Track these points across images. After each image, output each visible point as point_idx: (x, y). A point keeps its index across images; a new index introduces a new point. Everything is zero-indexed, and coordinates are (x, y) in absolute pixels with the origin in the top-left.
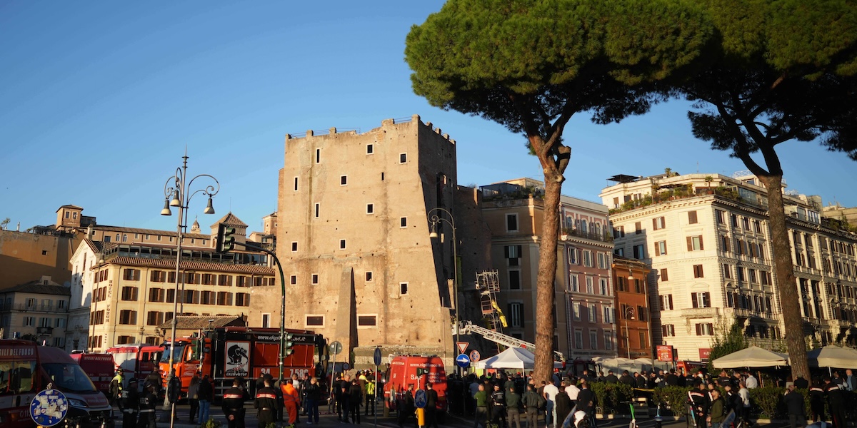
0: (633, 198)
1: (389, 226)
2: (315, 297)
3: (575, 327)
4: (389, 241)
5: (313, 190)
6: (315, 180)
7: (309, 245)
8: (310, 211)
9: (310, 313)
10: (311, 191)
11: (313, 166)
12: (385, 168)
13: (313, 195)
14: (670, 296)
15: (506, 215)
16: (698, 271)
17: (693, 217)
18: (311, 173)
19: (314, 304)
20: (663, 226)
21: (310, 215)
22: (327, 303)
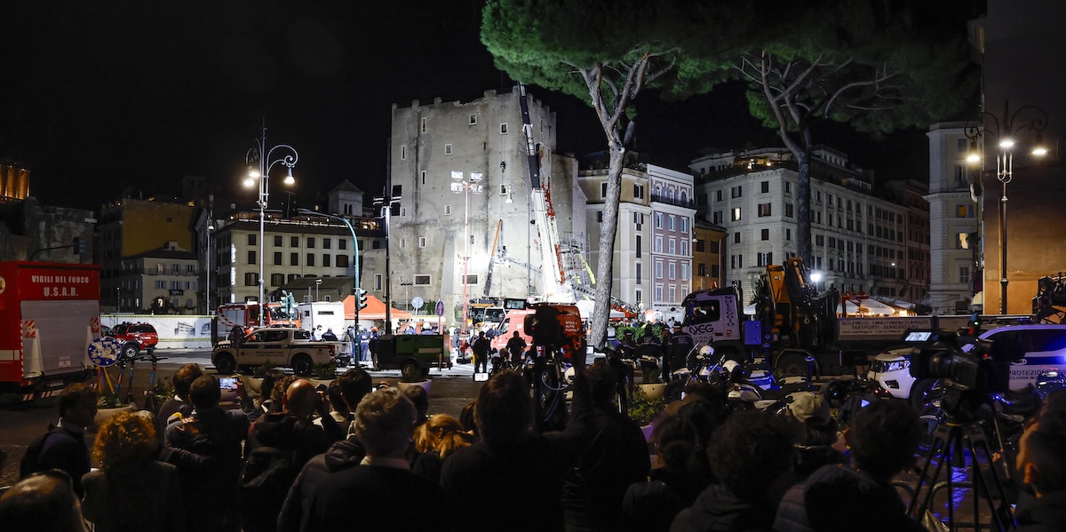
0: (717, 169)
1: (490, 193)
2: (423, 259)
3: (657, 284)
4: (489, 207)
5: (420, 159)
6: (421, 149)
7: (416, 211)
8: (417, 179)
9: (418, 273)
10: (417, 159)
11: (419, 135)
12: (487, 138)
13: (419, 164)
14: (740, 256)
15: (602, 183)
16: (765, 235)
17: (765, 187)
18: (417, 142)
19: (422, 265)
20: (740, 195)
21: (417, 183)
22: (433, 264)
